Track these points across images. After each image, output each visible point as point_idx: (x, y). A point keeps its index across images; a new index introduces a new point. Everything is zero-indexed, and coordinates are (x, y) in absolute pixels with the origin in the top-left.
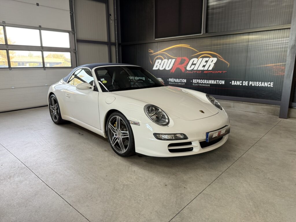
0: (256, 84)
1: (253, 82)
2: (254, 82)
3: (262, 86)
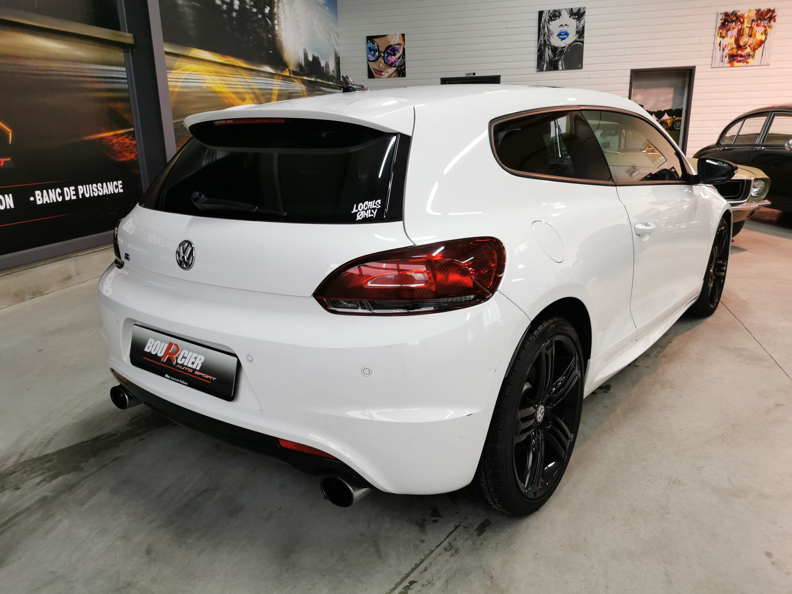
0: (93, 191)
1: (84, 186)
2: (87, 186)
3: (104, 194)
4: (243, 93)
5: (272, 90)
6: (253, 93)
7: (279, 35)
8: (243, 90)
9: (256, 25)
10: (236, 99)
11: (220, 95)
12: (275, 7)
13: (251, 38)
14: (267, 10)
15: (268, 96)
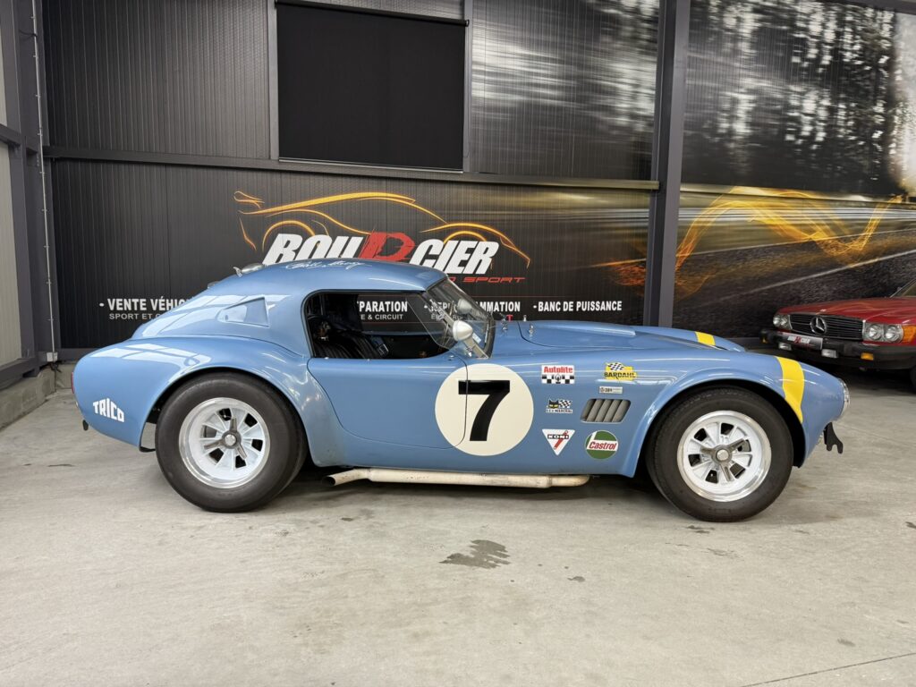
0: (591, 306)
1: (583, 302)
2: (586, 302)
3: (601, 310)
4: (812, 225)
5: (869, 220)
6: (828, 224)
7: (896, 159)
8: (813, 222)
9: (852, 153)
10: (798, 232)
11: (772, 228)
12: (893, 129)
13: (839, 167)
14: (877, 135)
15: (859, 227)
